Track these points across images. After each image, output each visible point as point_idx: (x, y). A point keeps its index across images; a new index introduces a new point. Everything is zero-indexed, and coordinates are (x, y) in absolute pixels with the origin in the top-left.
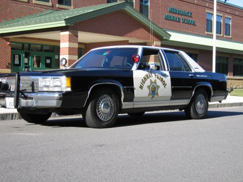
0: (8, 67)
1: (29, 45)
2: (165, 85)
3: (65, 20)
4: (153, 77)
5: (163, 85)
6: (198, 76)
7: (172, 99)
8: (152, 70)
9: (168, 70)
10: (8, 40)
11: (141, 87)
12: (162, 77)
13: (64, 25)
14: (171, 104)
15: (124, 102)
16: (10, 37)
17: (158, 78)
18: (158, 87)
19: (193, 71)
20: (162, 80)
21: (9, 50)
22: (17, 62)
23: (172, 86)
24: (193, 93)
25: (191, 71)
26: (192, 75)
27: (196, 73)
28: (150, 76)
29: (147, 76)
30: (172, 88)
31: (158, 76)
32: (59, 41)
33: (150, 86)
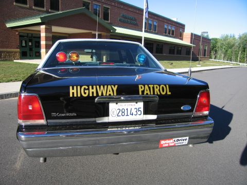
0: (17, 48)
1: (32, 34)
3: (41, 18)
10: (17, 31)
13: (40, 21)
16: (18, 29)
21: (18, 37)
22: (24, 44)
32: (40, 31)
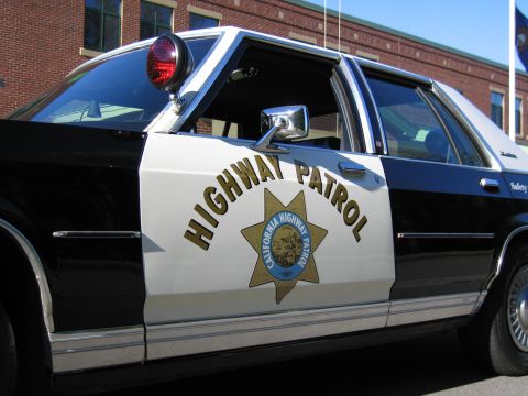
2: (356, 222)
4: (288, 180)
5: (349, 222)
6: (516, 187)
7: (398, 293)
8: (278, 140)
9: (378, 151)
11: (199, 235)
12: (340, 180)
14: (394, 321)
15: (58, 329)
17: (316, 184)
18: (318, 234)
19: (495, 167)
20: (340, 197)
23: (397, 227)
24: (500, 261)
25: (487, 164)
26: (494, 182)
27: (507, 176)
28: (266, 174)
29: (244, 168)
30: (397, 242)
31: (317, 176)
33: (262, 226)
